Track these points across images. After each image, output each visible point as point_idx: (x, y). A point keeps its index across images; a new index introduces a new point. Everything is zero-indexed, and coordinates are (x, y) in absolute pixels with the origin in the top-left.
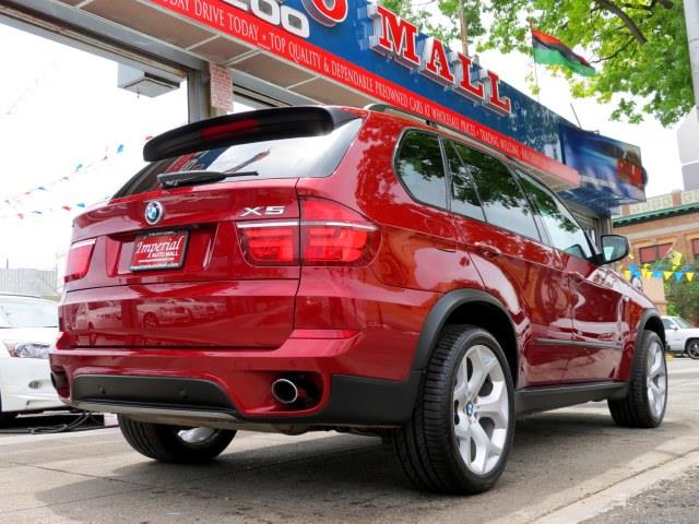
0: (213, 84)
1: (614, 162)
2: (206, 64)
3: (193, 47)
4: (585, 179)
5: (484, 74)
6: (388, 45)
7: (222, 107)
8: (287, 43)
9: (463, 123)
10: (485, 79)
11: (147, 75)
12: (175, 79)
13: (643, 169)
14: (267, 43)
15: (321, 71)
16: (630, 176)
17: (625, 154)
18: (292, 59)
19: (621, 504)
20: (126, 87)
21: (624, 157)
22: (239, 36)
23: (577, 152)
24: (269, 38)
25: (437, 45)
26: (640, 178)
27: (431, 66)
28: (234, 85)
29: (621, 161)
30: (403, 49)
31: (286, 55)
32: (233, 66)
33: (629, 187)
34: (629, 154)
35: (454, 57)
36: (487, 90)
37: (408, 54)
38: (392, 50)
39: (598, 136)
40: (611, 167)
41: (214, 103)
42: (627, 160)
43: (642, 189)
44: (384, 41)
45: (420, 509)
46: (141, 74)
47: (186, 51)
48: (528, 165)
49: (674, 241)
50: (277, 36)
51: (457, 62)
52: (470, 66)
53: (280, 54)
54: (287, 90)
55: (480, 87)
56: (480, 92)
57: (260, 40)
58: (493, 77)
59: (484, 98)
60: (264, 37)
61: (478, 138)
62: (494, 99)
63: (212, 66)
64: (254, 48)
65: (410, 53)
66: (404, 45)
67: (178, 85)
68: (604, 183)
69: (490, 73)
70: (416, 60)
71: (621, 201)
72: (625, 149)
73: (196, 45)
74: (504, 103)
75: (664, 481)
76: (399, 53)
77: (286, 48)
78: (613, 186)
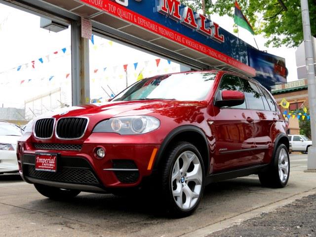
0: (82, 27)
1: (273, 65)
2: (80, 18)
3: (73, 9)
4: (259, 72)
5: (212, 24)
6: (166, 10)
7: (87, 37)
8: (117, 8)
9: (200, 46)
10: (212, 26)
11: (53, 22)
12: (66, 24)
13: (286, 68)
14: (107, 8)
15: (133, 22)
16: (280, 71)
17: (278, 61)
18: (119, 16)
19: (238, 224)
20: (44, 27)
21: (277, 63)
22: (94, 5)
23: (255, 61)
24: (108, 6)
25: (189, 10)
26: (285, 73)
27: (186, 20)
28: (92, 27)
29: (276, 65)
30: (173, 12)
31: (116, 14)
32: (92, 19)
33: (279, 77)
34: (280, 61)
35: (198, 16)
36: (213, 31)
37: (175, 14)
38: (168, 12)
39: (266, 53)
40: (271, 67)
41: (83, 35)
42: (278, 64)
43: (286, 78)
44: (164, 8)
45: (145, 224)
46: (50, 22)
47: (70, 11)
48: (231, 66)
49: (304, 101)
50: (112, 5)
51: (199, 18)
52: (205, 20)
53: (113, 13)
54: (117, 30)
55: (210, 30)
56: (209, 32)
57: (104, 7)
58: (216, 25)
59: (211, 35)
60: (106, 6)
61: (207, 53)
62: (216, 36)
63: (82, 19)
64: (101, 11)
65: (176, 14)
66: (173, 10)
67: (67, 27)
68: (268, 75)
69: (214, 24)
70: (179, 17)
71: (276, 83)
72: (278, 59)
73: (75, 9)
74: (221, 37)
75: (263, 214)
76: (171, 14)
77: (116, 11)
78: (272, 76)
